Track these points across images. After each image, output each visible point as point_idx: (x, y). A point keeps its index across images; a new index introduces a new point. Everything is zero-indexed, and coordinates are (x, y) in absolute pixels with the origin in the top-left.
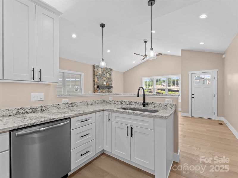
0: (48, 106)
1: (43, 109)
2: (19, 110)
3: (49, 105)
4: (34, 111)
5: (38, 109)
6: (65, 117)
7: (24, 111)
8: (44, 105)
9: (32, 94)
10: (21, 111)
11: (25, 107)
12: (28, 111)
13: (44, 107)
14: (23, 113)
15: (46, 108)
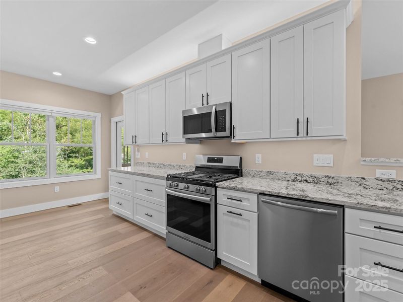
0: (340, 179)
1: (330, 181)
2: (297, 175)
3: (341, 176)
4: (316, 181)
5: (322, 180)
6: (328, 199)
7: (303, 179)
8: (332, 176)
9: (315, 155)
10: (299, 178)
11: (305, 173)
12: (308, 179)
13: (333, 178)
14: (301, 181)
15: (335, 181)
